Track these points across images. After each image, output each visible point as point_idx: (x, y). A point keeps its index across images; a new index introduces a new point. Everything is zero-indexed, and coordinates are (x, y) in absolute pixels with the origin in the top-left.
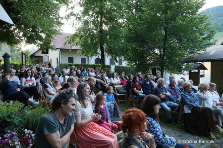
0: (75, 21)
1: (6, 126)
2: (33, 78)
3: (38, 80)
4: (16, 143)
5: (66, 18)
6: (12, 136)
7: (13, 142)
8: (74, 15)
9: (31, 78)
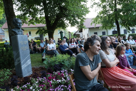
0: (97, 8)
1: (62, 67)
2: (75, 43)
3: (78, 45)
4: (67, 76)
5: (91, 7)
6: (65, 72)
7: (65, 75)
8: (96, 4)
9: (73, 43)
